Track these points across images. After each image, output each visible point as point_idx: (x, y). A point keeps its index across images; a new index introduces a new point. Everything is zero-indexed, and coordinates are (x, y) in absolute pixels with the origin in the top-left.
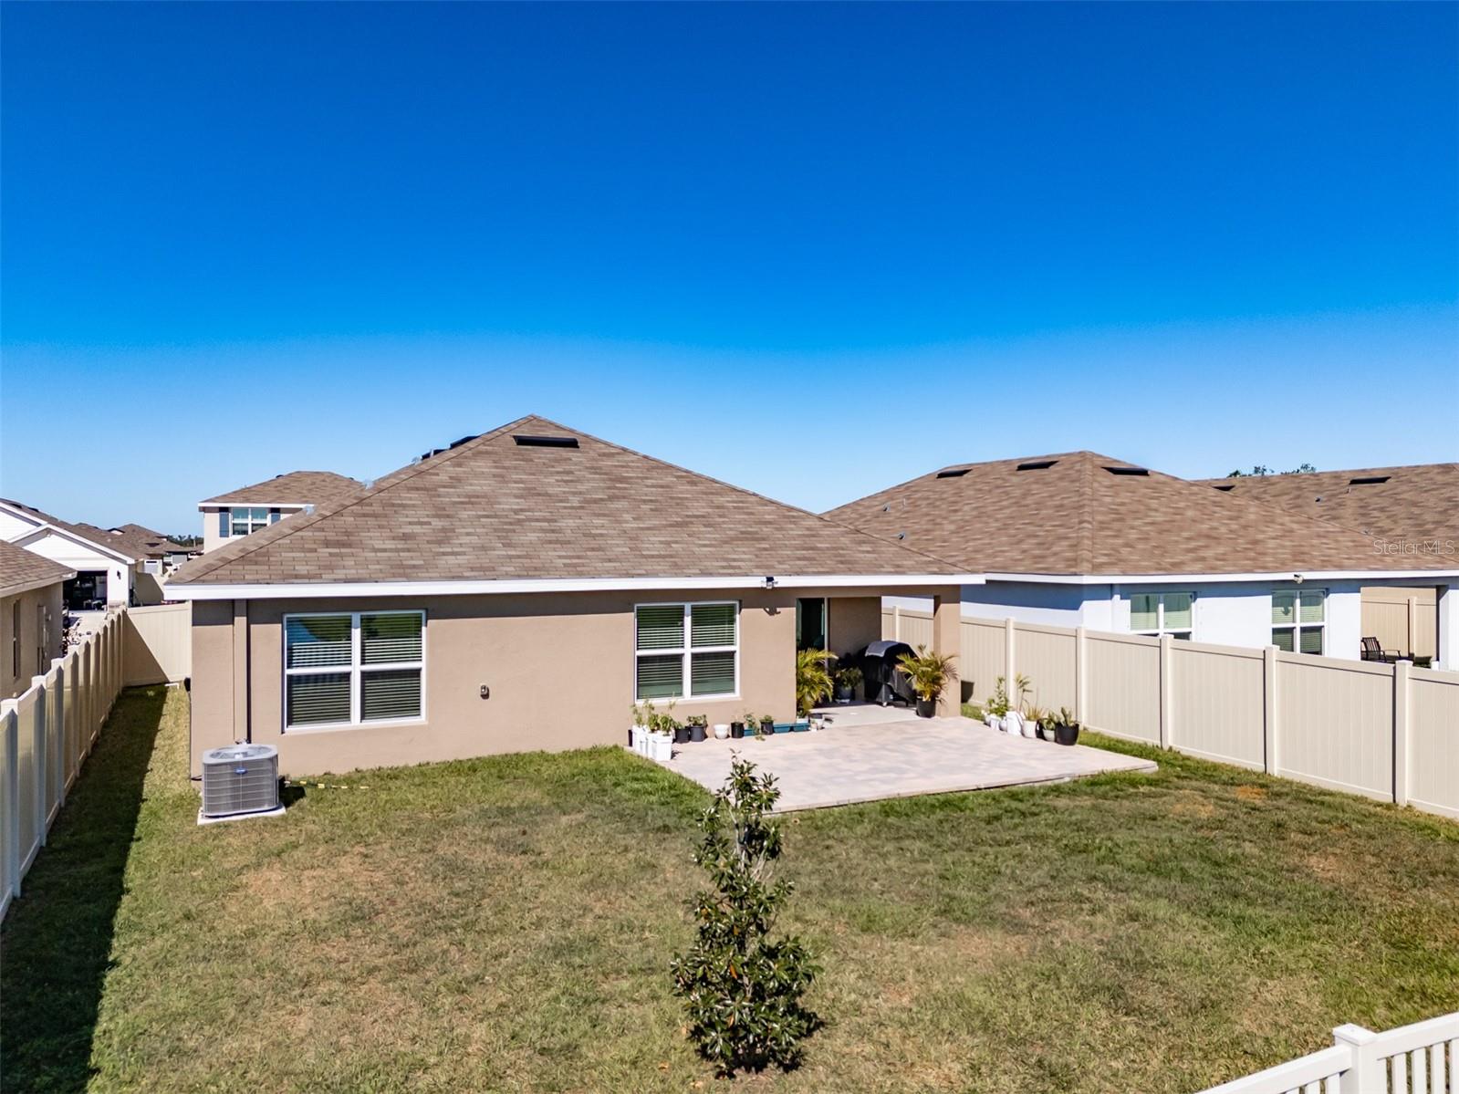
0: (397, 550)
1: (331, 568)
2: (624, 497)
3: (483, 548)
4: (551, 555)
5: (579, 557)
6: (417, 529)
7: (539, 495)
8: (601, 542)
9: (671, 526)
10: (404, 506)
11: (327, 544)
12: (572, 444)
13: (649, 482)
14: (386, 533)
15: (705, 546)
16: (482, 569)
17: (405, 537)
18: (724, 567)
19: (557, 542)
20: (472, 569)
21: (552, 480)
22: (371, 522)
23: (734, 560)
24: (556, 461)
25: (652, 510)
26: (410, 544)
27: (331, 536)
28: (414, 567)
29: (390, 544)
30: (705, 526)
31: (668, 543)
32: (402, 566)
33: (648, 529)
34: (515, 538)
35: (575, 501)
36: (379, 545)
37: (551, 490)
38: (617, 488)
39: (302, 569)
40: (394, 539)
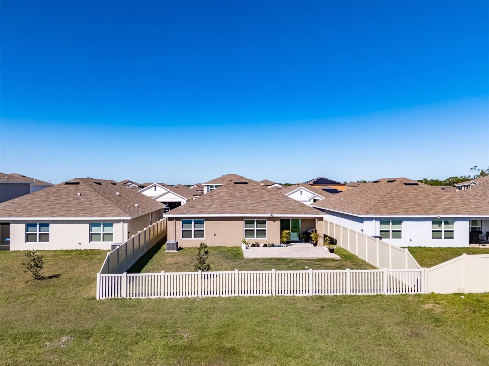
0: (201, 208)
1: (189, 211)
2: (251, 196)
3: (216, 208)
4: (229, 209)
5: (233, 210)
6: (206, 204)
7: (233, 196)
8: (240, 207)
9: (258, 203)
10: (206, 199)
11: (190, 207)
12: (246, 183)
13: (259, 192)
14: (201, 205)
15: (262, 207)
16: (214, 212)
17: (204, 206)
18: (263, 212)
19: (231, 207)
20: (213, 212)
21: (237, 192)
22: (199, 202)
23: (267, 211)
24: (241, 188)
25: (255, 199)
26: (204, 207)
27: (191, 205)
28: (203, 211)
29: (200, 207)
30: (265, 203)
31: (254, 207)
32: (201, 211)
33: (252, 203)
34: (224, 206)
35: (240, 197)
36: (198, 207)
37: (236, 195)
38: (251, 194)
39: (184, 212)
40: (201, 206)
